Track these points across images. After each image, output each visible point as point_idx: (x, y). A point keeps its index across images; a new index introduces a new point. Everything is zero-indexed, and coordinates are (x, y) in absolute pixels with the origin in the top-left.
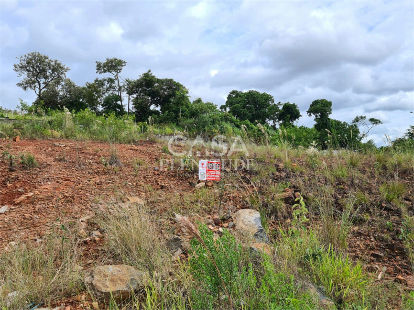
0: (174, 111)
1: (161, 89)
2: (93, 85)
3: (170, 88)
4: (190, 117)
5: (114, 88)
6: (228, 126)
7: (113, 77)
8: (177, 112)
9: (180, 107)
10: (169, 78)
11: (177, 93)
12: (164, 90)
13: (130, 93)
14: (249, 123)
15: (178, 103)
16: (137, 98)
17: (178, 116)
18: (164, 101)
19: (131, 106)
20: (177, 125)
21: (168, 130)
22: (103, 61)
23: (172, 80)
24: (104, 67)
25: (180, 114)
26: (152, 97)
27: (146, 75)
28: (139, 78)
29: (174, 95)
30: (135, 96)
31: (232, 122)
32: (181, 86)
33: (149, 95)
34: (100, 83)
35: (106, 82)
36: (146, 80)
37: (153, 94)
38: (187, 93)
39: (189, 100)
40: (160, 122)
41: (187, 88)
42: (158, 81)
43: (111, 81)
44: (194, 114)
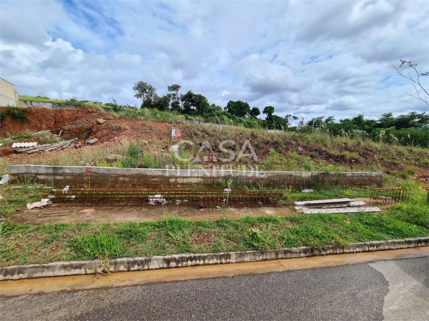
0: (201, 110)
1: (196, 99)
2: (166, 96)
3: (200, 98)
4: (208, 112)
5: (175, 98)
6: (226, 118)
7: (175, 93)
8: (202, 110)
9: (204, 108)
10: (199, 94)
11: (203, 101)
12: (197, 99)
13: (182, 101)
14: (235, 116)
15: (203, 106)
16: (185, 103)
17: (203, 112)
18: (197, 105)
19: (183, 107)
20: (202, 116)
21: (198, 118)
22: (171, 85)
23: (200, 95)
24: (171, 88)
25: (204, 111)
26: (192, 103)
27: (189, 92)
28: (186, 94)
29: (201, 102)
30: (184, 102)
31: (227, 115)
32: (205, 98)
33: (190, 102)
34: (169, 96)
35: (172, 95)
36: (189, 95)
37: (192, 101)
38: (207, 101)
39: (208, 105)
40: (195, 114)
41: (207, 99)
42: (195, 95)
43: (174, 95)
44: (210, 111)
